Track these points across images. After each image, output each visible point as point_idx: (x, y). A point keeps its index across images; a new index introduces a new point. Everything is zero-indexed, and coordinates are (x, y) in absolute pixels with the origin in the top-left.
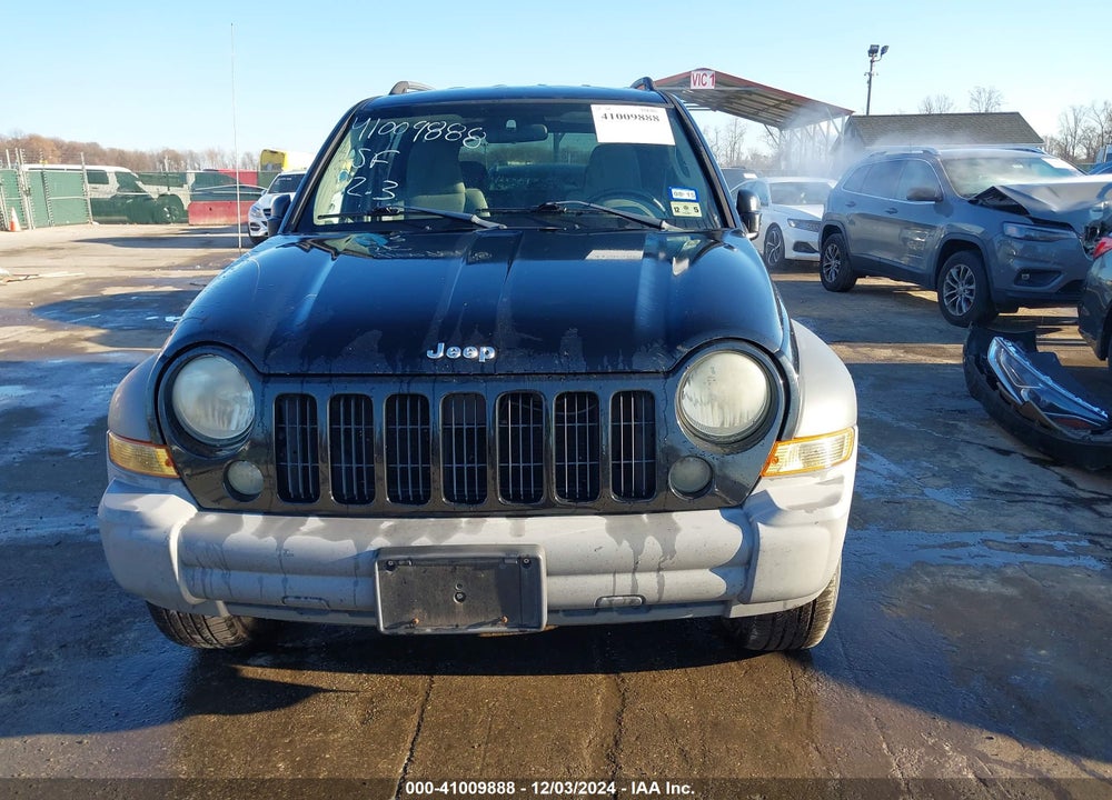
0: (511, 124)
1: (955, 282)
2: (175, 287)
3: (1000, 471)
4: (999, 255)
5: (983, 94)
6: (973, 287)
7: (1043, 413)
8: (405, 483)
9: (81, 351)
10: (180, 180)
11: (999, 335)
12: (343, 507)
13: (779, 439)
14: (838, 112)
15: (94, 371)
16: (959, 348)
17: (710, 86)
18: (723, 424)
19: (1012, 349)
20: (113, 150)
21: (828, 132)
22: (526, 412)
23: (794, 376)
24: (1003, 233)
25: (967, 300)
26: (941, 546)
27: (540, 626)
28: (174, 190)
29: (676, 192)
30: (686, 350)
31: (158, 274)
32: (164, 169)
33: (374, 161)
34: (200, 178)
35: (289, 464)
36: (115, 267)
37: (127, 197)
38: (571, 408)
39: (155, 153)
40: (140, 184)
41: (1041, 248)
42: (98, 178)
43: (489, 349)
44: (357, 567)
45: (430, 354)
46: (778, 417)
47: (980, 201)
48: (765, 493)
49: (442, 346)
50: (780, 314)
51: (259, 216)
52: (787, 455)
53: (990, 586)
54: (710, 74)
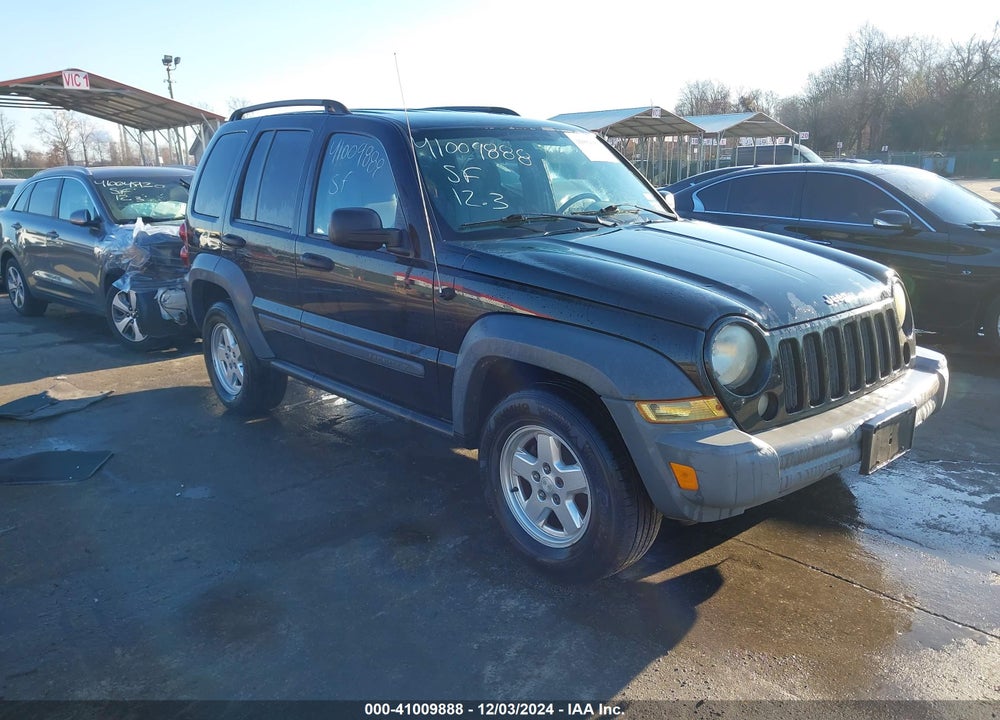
14: (211, 117)
17: (84, 86)
30: (890, 284)
44: (856, 438)
45: (828, 302)
54: (83, 75)
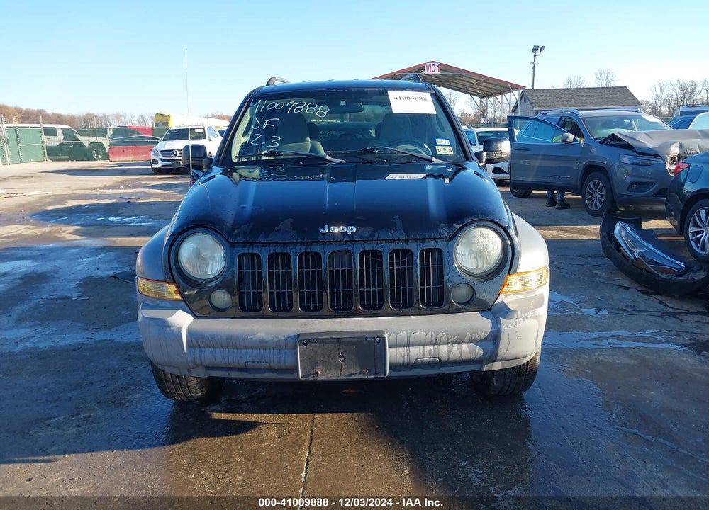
0: (343, 103)
1: (592, 190)
2: (110, 199)
3: (623, 298)
4: (618, 174)
5: (603, 75)
6: (603, 193)
7: (648, 266)
8: (308, 301)
9: (62, 239)
10: (103, 133)
11: (620, 220)
12: (276, 314)
13: (509, 273)
14: (515, 87)
15: (73, 251)
16: (597, 228)
17: (437, 72)
18: (477, 267)
19: (628, 228)
20: (54, 114)
21: (510, 99)
22: (373, 261)
23: (516, 239)
24: (620, 161)
25: (600, 201)
26: (592, 339)
27: (385, 374)
28: (100, 139)
29: (438, 141)
30: (458, 226)
31: (97, 192)
32: (88, 126)
33: (266, 124)
34: (116, 132)
35: (245, 291)
36: (69, 188)
37: (69, 144)
38: (397, 258)
39: (82, 116)
40: (77, 135)
41: (642, 169)
42: (50, 132)
43: (353, 227)
44: (286, 344)
45: (321, 230)
46: (508, 261)
47: (606, 142)
48: (502, 302)
49: (327, 226)
50: (507, 210)
51: (158, 155)
52: (513, 282)
53: (622, 360)
54: (437, 64)
